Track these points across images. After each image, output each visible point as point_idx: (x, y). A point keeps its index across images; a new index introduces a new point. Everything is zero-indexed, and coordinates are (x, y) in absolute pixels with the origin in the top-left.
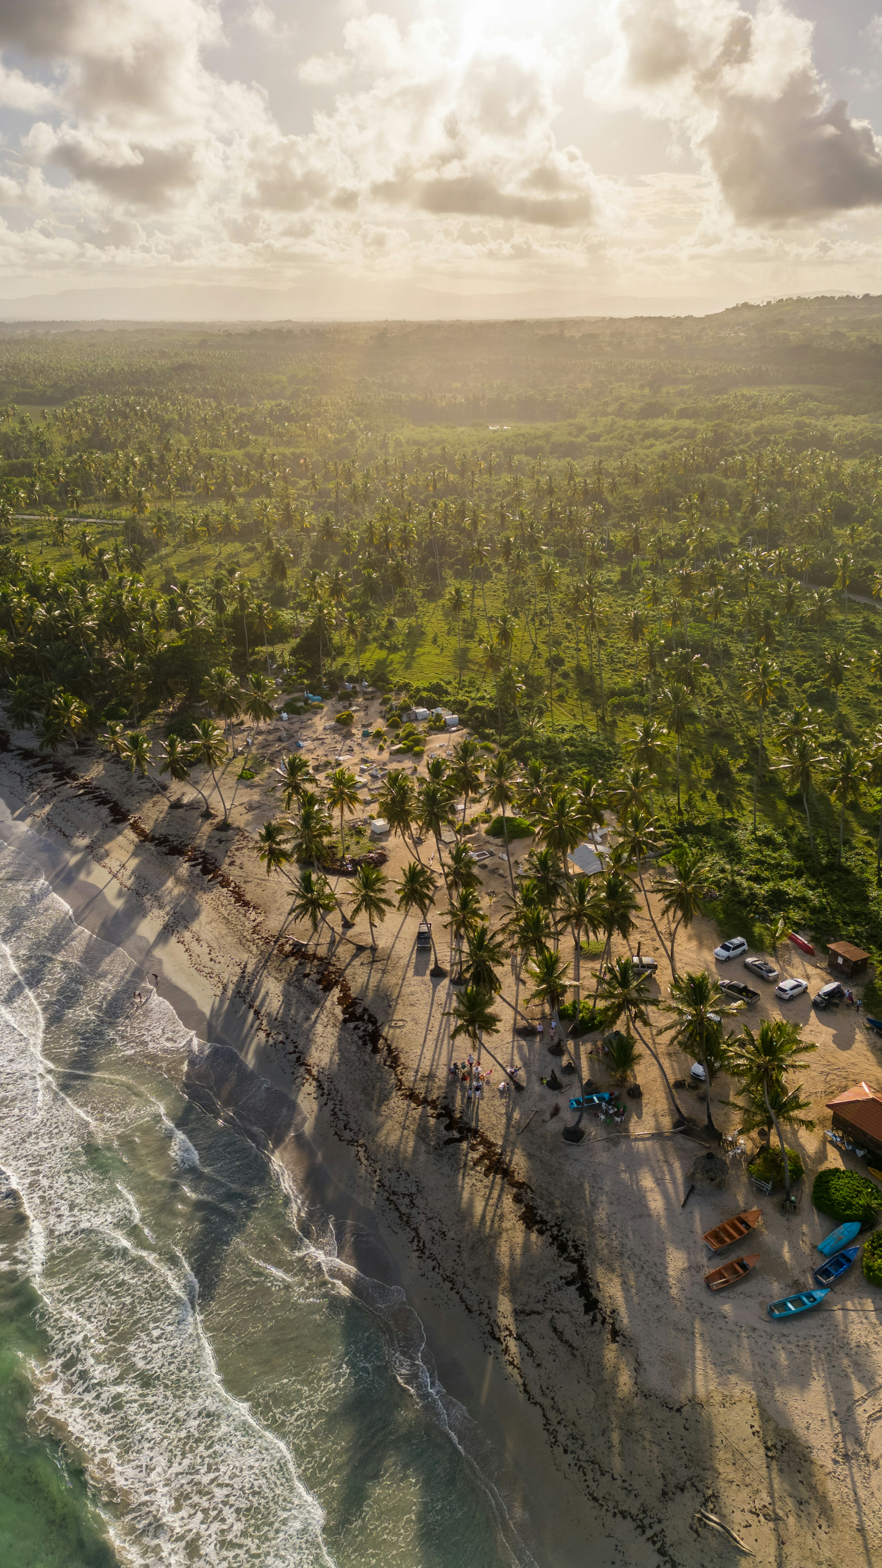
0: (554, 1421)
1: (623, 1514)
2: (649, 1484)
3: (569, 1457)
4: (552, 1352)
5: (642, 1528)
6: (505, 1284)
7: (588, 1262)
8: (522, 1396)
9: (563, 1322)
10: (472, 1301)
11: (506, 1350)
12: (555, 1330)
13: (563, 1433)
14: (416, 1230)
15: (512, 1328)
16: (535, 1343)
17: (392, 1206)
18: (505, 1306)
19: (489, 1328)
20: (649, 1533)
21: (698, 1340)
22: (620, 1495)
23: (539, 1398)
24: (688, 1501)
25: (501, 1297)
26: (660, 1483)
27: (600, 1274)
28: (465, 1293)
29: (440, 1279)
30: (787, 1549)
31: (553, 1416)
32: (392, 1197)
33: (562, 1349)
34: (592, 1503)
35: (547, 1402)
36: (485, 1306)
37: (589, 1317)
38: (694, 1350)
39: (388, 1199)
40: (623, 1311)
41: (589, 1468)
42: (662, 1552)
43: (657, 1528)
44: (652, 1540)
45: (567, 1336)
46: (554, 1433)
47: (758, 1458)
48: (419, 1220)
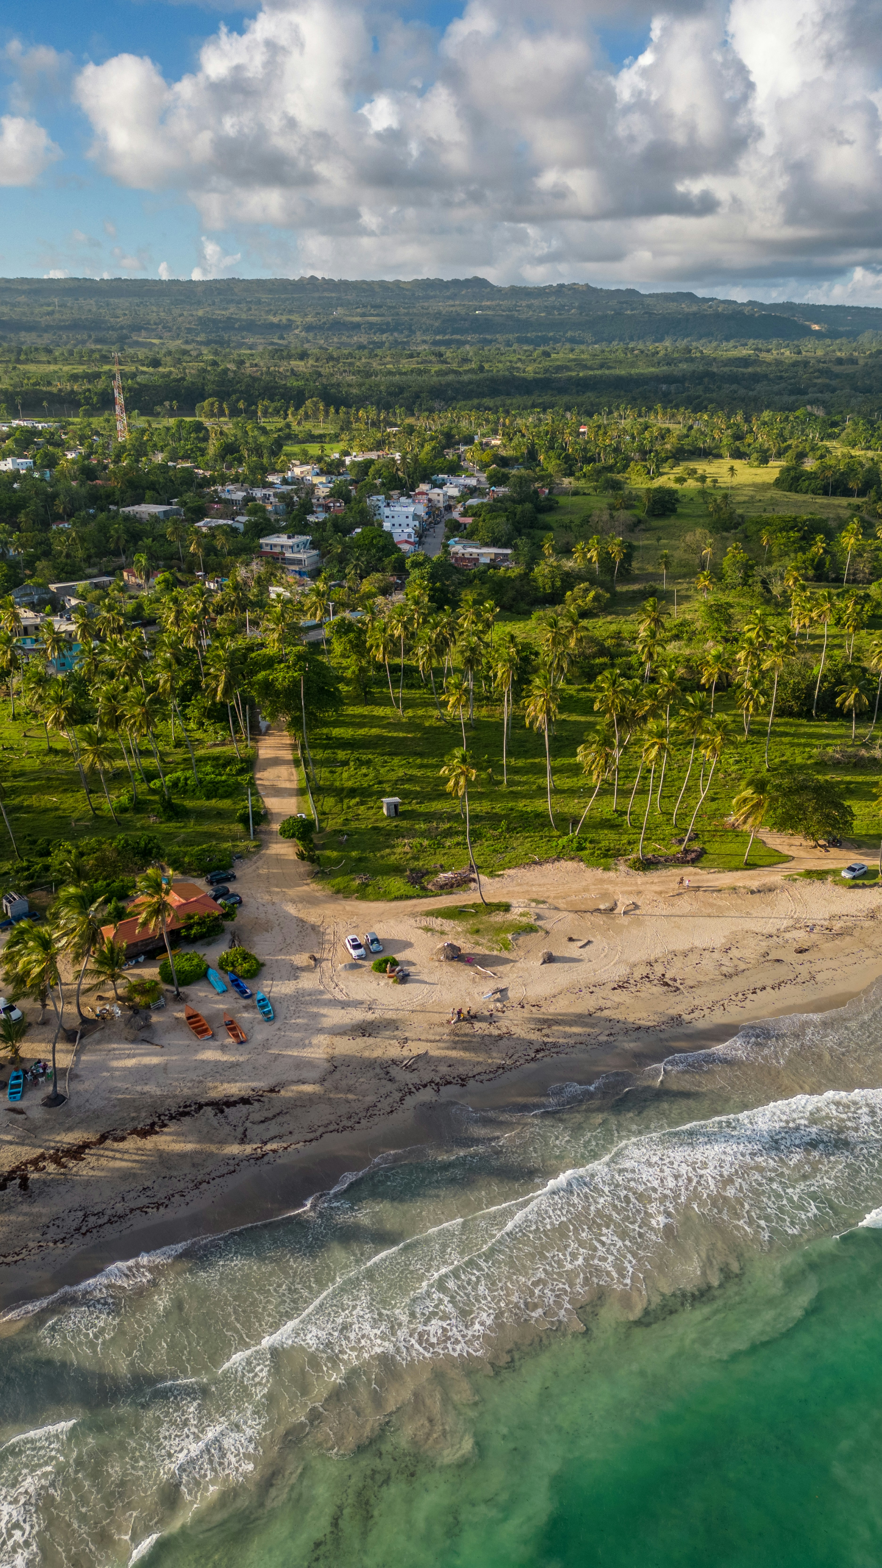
0: (337, 1127)
1: (402, 1100)
2: (384, 1086)
3: (362, 1121)
4: (281, 1125)
5: (410, 1093)
6: (213, 1148)
7: (203, 1101)
8: (314, 1143)
9: (257, 1117)
10: (224, 1170)
11: (274, 1151)
12: (262, 1122)
13: (345, 1123)
14: (132, 1210)
15: (255, 1146)
16: (272, 1133)
17: (95, 1231)
18: (234, 1149)
19: (252, 1161)
20: (413, 1090)
21: (284, 1053)
22: (390, 1100)
23: (318, 1134)
24: (394, 1071)
25: (225, 1151)
26: (384, 1082)
27: (214, 1095)
28: (213, 1175)
29: (197, 1191)
30: (423, 1038)
31: (331, 1128)
32: (84, 1230)
33: (280, 1119)
34: (394, 1114)
35: (321, 1130)
36: (231, 1162)
37: (256, 1103)
38: (291, 1056)
39: (84, 1234)
40: (254, 1084)
41: (371, 1112)
42: (425, 1086)
43: (411, 1086)
44: (418, 1089)
45: (270, 1115)
46: (345, 1128)
47: (370, 1041)
48: (120, 1208)
